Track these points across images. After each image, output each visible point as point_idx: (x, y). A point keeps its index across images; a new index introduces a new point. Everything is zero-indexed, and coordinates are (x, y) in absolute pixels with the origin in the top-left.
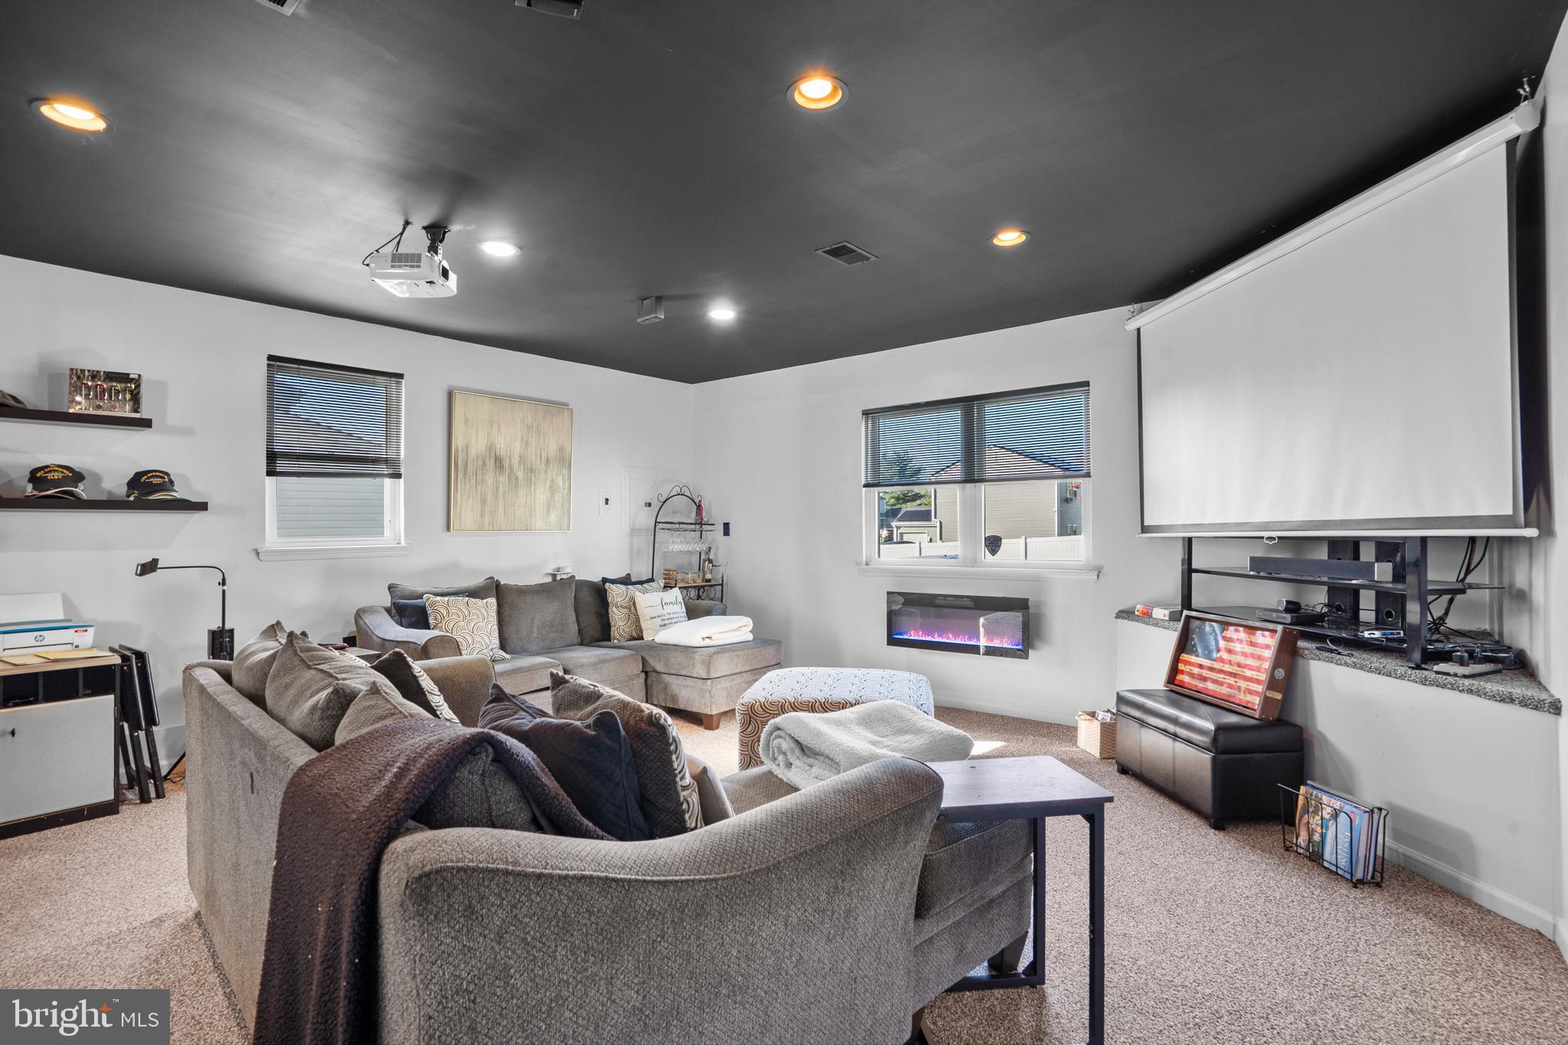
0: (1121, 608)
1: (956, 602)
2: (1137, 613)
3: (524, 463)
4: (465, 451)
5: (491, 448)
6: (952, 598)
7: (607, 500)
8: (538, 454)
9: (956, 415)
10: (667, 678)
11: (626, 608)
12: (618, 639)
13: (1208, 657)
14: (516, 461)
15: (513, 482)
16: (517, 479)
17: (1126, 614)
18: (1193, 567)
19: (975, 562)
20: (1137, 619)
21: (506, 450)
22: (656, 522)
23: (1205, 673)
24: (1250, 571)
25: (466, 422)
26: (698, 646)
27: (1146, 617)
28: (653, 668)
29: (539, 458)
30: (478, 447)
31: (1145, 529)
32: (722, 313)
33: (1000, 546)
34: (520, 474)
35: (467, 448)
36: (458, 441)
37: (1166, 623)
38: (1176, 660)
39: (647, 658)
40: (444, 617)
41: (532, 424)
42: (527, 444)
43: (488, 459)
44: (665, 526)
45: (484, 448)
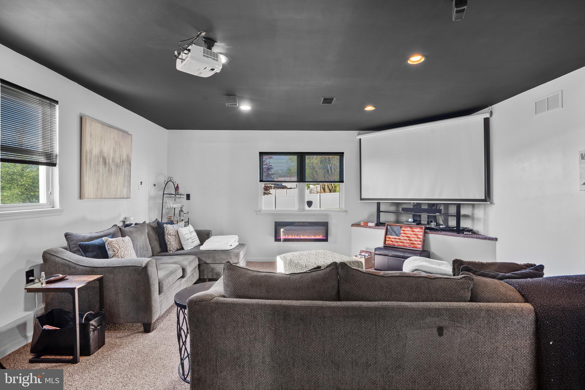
0: (352, 224)
1: (303, 224)
2: (361, 225)
3: (114, 162)
4: (90, 152)
5: (101, 152)
6: (301, 223)
7: (141, 182)
8: (120, 157)
9: (295, 158)
10: (213, 265)
11: (174, 235)
12: (172, 251)
13: (397, 235)
14: (111, 161)
15: (110, 170)
16: (111, 170)
17: (358, 225)
18: (380, 210)
19: (304, 210)
20: (362, 226)
21: (107, 154)
22: (164, 194)
23: (397, 240)
24: (402, 211)
25: (91, 136)
26: (230, 249)
27: (366, 225)
28: (205, 262)
29: (120, 159)
30: (96, 151)
31: (361, 199)
32: (245, 107)
33: (312, 204)
34: (113, 168)
35: (91, 152)
36: (87, 146)
37: (375, 227)
38: (385, 238)
39: (201, 258)
40: (118, 250)
41: (117, 141)
42: (115, 151)
43: (100, 158)
44: (167, 195)
45: (98, 152)
